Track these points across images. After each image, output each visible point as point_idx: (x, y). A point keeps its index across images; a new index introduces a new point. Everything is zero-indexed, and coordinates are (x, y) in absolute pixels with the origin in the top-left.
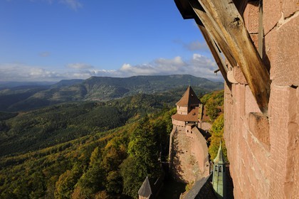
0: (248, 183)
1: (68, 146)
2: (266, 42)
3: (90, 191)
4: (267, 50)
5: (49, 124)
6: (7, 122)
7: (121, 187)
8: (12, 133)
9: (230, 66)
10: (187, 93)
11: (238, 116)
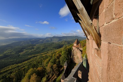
0: (94, 67)
1: (47, 53)
2: (100, 29)
3: (52, 64)
4: (100, 32)
5: (43, 47)
6: (34, 47)
7: (60, 63)
8: (35, 49)
9: (88, 34)
10: (76, 40)
11: (91, 48)
